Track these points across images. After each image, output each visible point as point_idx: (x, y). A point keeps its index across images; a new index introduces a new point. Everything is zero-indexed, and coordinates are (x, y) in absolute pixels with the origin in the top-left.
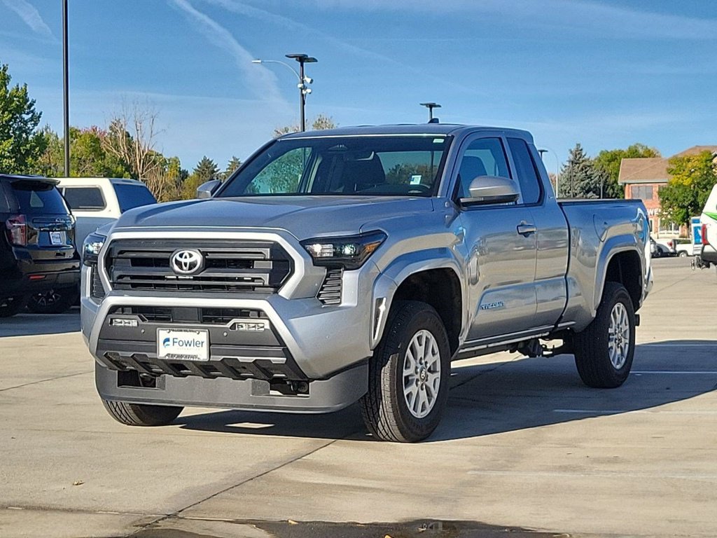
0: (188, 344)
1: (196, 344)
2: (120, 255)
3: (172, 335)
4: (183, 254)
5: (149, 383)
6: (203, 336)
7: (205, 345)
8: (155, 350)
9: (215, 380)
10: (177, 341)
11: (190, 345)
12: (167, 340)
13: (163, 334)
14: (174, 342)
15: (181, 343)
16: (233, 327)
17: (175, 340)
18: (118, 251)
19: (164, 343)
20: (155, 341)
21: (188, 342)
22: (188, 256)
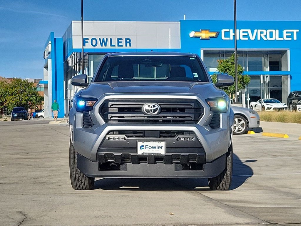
0: (154, 148)
1: (158, 147)
2: (112, 107)
3: (145, 144)
4: (150, 105)
5: (116, 167)
6: (163, 144)
7: (164, 148)
8: (136, 151)
9: (155, 165)
10: (148, 146)
11: (155, 148)
12: (143, 146)
13: (140, 144)
14: (146, 147)
15: (150, 148)
16: (177, 139)
17: (147, 146)
18: (111, 105)
19: (140, 148)
20: (136, 147)
21: (154, 147)
22: (153, 107)
